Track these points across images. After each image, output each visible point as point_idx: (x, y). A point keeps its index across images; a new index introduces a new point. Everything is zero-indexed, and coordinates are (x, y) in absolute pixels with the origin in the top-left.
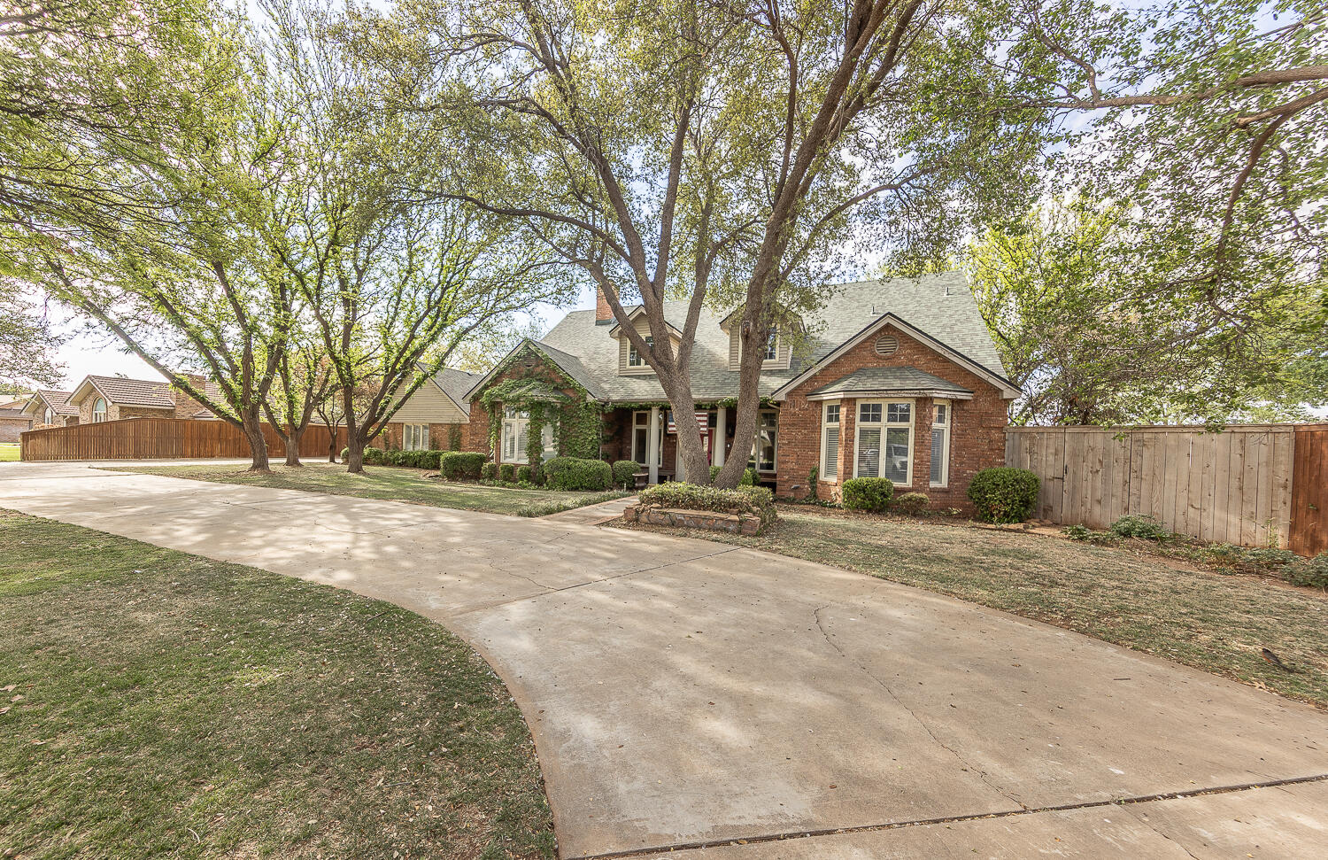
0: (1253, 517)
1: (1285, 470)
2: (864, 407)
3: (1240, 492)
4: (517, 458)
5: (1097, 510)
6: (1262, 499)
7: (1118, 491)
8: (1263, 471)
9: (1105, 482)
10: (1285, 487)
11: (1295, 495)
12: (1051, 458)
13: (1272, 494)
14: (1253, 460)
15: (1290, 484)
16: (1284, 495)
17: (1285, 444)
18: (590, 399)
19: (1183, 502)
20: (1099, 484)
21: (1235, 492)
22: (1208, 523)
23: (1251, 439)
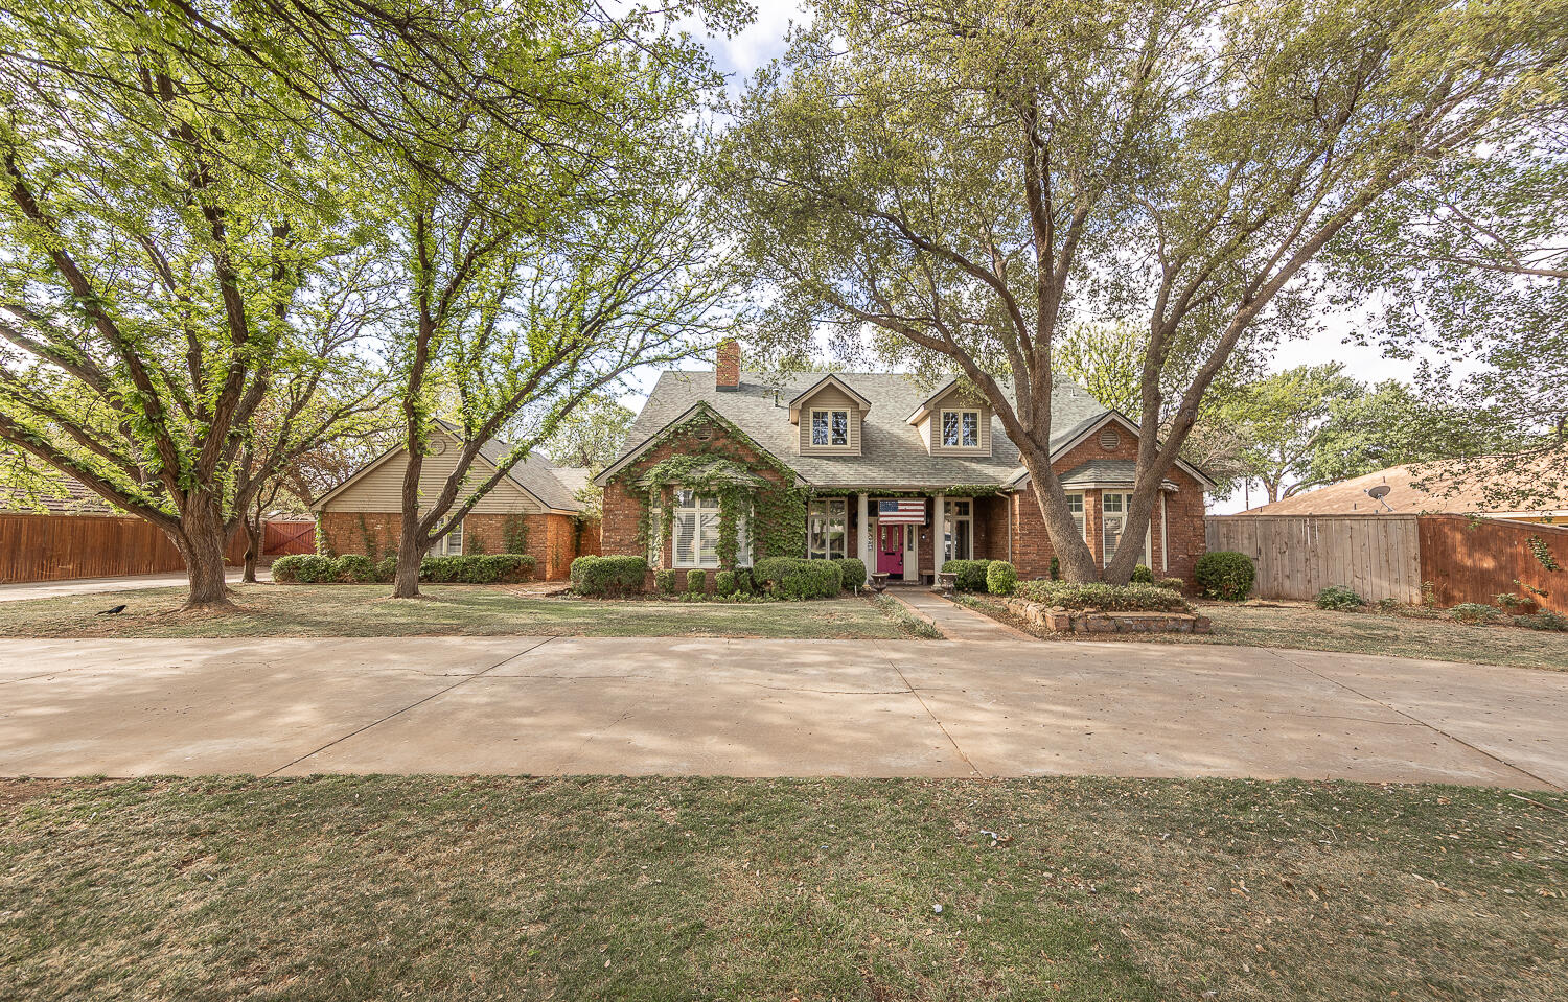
0: (1397, 581)
1: (1414, 548)
2: (1107, 498)
3: (1387, 566)
4: (701, 558)
5: (1287, 583)
6: (1402, 569)
7: (1301, 566)
8: (1400, 547)
9: (1291, 561)
10: (1415, 559)
11: (1423, 564)
12: (1246, 542)
13: (1408, 565)
14: (1393, 539)
15: (1418, 556)
16: (1416, 565)
17: (1412, 527)
18: (799, 483)
19: (1349, 574)
20: (1286, 562)
21: (1384, 564)
22: (1368, 589)
23: (1392, 525)
